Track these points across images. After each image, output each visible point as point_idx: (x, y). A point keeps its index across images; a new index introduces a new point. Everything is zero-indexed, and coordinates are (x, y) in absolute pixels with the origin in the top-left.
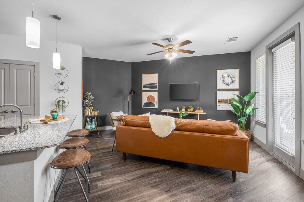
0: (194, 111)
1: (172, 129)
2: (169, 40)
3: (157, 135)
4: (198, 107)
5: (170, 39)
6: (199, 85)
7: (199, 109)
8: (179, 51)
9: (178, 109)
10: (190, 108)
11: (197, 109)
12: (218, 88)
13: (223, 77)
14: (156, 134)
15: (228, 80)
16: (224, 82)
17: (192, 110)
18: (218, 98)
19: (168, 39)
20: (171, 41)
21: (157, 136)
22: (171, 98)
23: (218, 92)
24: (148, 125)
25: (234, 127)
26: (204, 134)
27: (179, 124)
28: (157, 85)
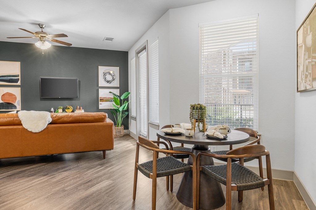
0: (73, 111)
1: (48, 123)
2: (41, 27)
3: (30, 130)
4: (78, 107)
5: (42, 25)
6: (79, 81)
7: (80, 109)
8: (53, 41)
9: (52, 110)
10: (68, 108)
11: (77, 109)
12: (100, 86)
13: (105, 74)
14: (28, 130)
15: (109, 78)
16: (105, 79)
17: (71, 110)
18: (100, 96)
19: (39, 25)
20: (43, 28)
21: (31, 132)
22: (42, 96)
23: (100, 90)
24: (17, 122)
25: (104, 115)
26: (80, 124)
27: (56, 117)
28: (20, 77)
